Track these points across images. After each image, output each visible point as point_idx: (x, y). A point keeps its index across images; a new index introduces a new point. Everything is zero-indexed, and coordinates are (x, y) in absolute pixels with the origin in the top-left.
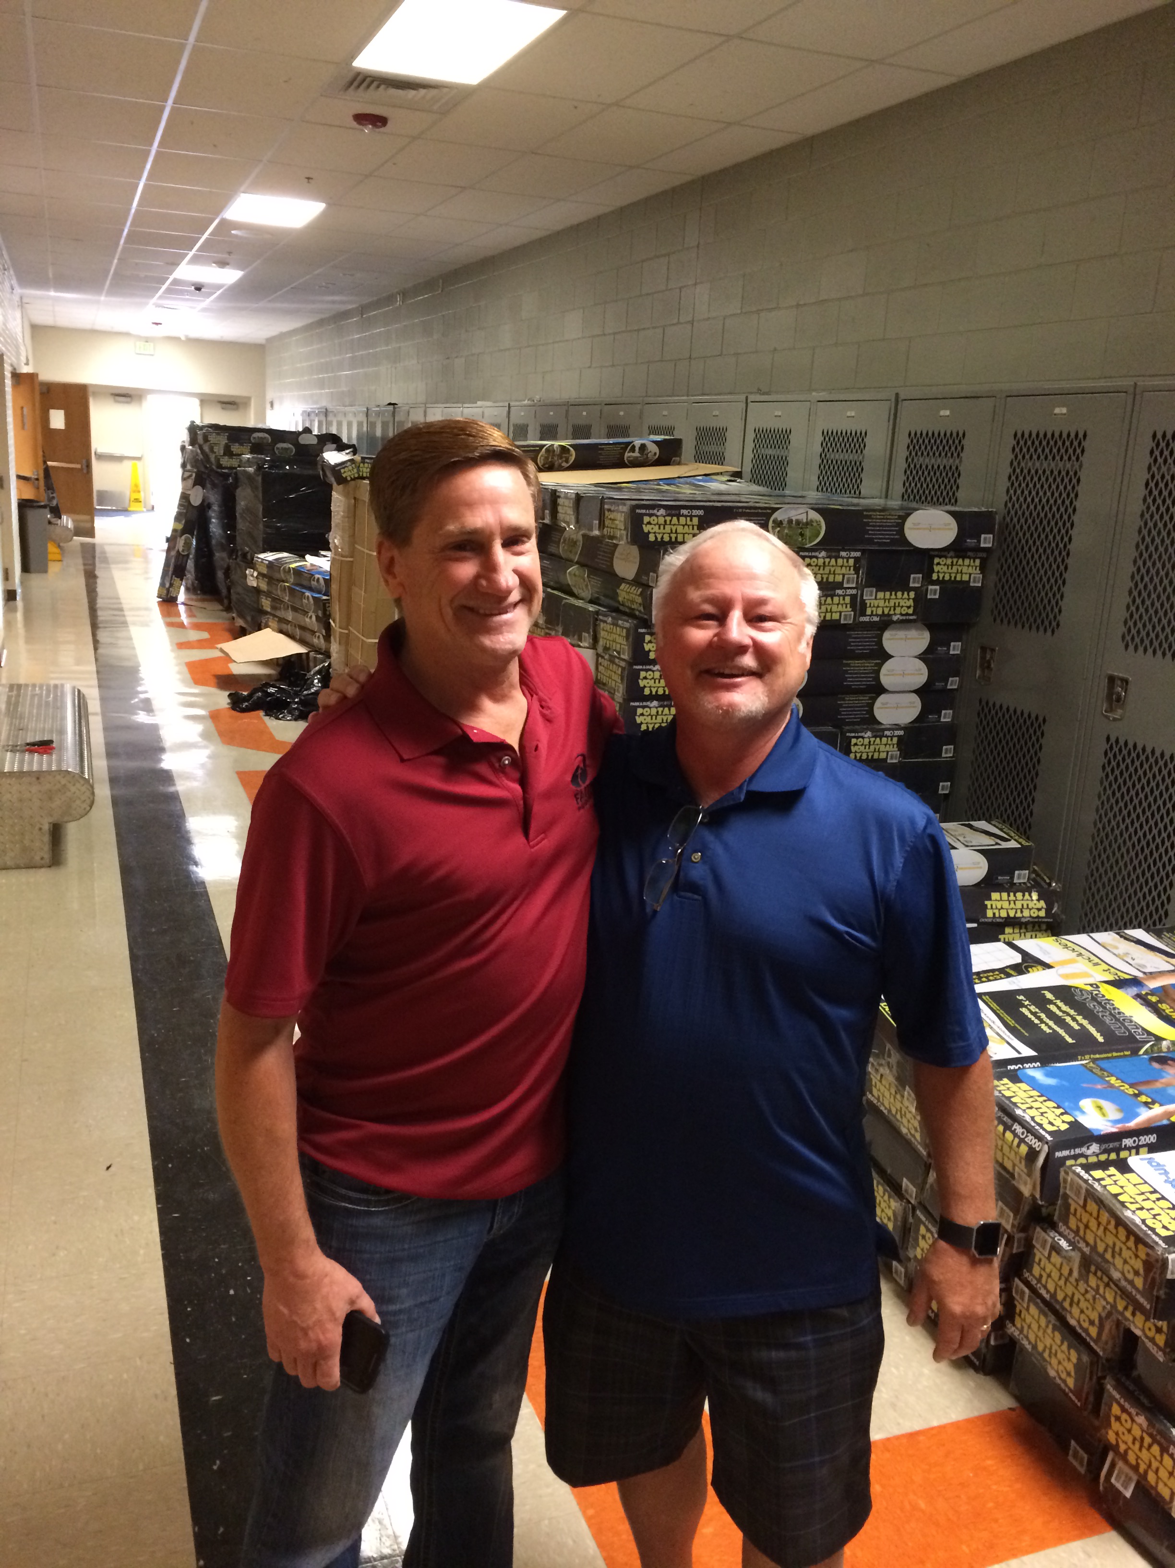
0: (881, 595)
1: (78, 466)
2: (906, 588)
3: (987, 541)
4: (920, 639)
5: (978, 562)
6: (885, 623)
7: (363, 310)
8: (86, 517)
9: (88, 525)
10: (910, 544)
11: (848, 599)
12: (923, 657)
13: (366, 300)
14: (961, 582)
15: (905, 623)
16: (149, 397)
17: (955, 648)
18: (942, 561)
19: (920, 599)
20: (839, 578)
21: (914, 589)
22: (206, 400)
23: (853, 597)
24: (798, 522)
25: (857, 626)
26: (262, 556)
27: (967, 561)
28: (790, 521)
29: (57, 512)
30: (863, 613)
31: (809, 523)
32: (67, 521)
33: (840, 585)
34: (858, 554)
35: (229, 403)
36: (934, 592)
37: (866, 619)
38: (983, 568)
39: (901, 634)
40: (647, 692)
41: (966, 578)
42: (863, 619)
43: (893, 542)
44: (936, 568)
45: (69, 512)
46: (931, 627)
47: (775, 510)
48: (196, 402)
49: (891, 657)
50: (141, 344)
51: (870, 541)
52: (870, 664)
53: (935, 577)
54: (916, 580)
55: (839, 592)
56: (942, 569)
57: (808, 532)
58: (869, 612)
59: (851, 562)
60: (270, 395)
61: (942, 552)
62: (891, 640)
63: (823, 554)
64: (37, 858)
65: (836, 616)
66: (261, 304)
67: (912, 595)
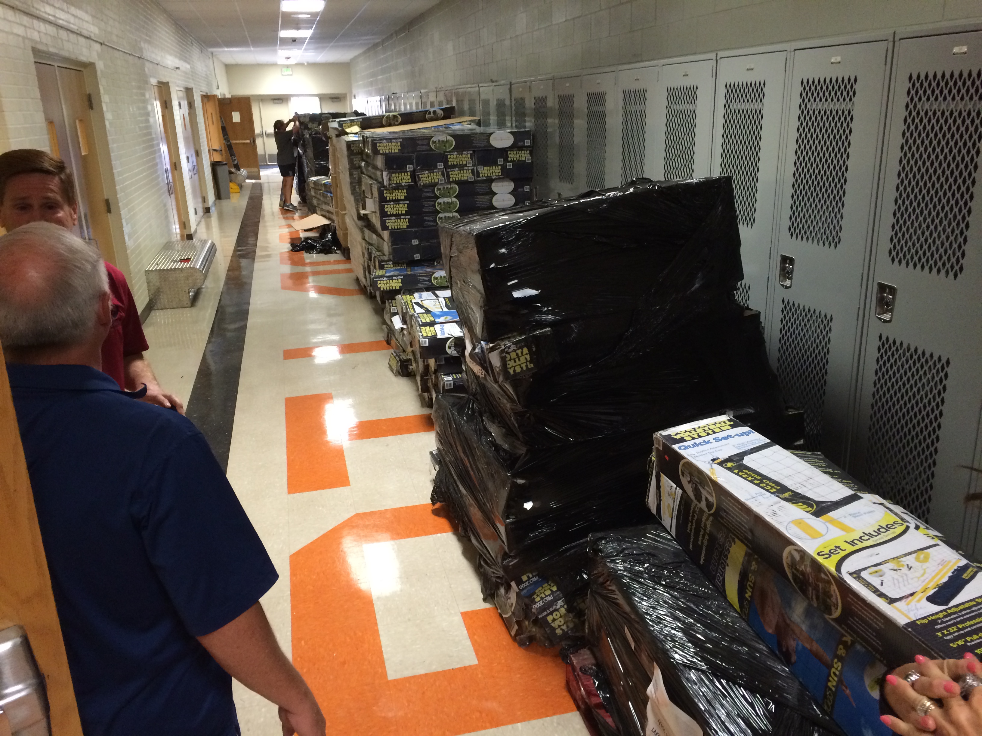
0: (485, 168)
1: (248, 141)
2: (496, 164)
3: (528, 143)
4: (510, 186)
5: (528, 152)
6: (490, 180)
7: (383, 41)
8: (256, 170)
9: (257, 174)
10: (492, 146)
11: (470, 171)
12: (511, 193)
13: (384, 37)
14: (522, 161)
15: (499, 179)
16: (292, 99)
17: (527, 189)
18: (512, 152)
19: (503, 168)
20: (464, 163)
21: (500, 165)
22: (323, 98)
23: (473, 171)
24: (443, 141)
25: (476, 182)
26: (311, 179)
27: (523, 152)
28: (439, 141)
29: (237, 168)
30: (478, 175)
31: (447, 141)
32: (243, 172)
33: (466, 165)
34: (471, 152)
35: (336, 98)
36: (509, 166)
37: (480, 179)
38: (531, 154)
39: (500, 184)
40: (389, 213)
41: (524, 159)
42: (479, 179)
43: (485, 146)
44: (510, 156)
45: (244, 167)
46: (513, 180)
47: (432, 137)
48: (317, 99)
49: (496, 194)
50: (284, 70)
51: (476, 147)
52: (487, 198)
53: (509, 159)
54: (500, 161)
55: (466, 168)
56: (512, 156)
57: (447, 145)
58: (481, 175)
59: (469, 155)
60: (354, 91)
61: (511, 148)
62: (495, 187)
63: (456, 153)
64: (185, 303)
65: (466, 178)
66: (332, 44)
67: (500, 167)
